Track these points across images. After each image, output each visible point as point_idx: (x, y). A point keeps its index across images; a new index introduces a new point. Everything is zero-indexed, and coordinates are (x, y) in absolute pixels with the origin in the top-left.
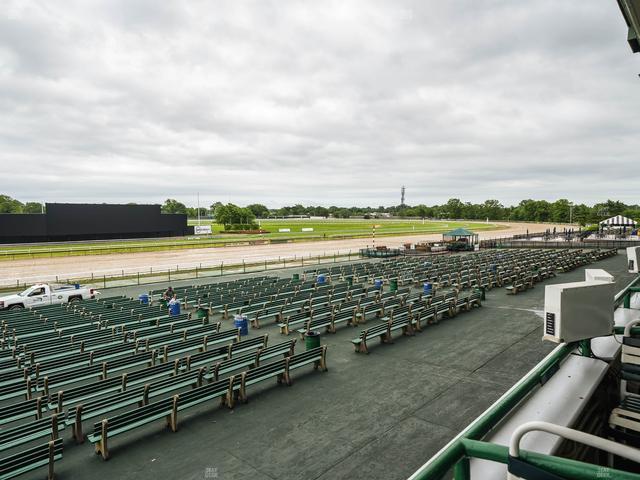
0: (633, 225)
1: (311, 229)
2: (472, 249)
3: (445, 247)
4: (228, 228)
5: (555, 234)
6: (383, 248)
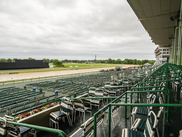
0: (150, 65)
1: (77, 66)
2: (121, 70)
3: (116, 70)
4: (57, 66)
6: (103, 70)
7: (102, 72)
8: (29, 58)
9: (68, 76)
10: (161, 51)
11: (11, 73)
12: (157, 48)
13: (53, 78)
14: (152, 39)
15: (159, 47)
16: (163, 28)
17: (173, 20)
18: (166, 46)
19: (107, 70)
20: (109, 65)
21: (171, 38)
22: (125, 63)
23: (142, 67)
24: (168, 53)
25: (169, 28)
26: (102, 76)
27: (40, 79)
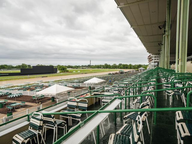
0: (144, 69)
1: (80, 71)
2: (124, 73)
3: (120, 73)
4: (62, 71)
6: (110, 73)
11: (43, 77)
12: (150, 56)
14: (147, 50)
15: (151, 55)
17: (159, 45)
18: (156, 54)
21: (160, 51)
22: (121, 68)
24: (158, 59)
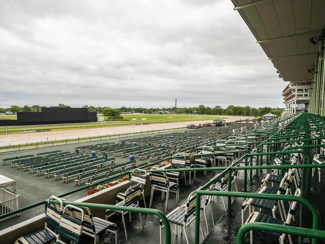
0: (275, 117)
1: (145, 119)
2: (224, 125)
3: (215, 125)
4: (110, 118)
5: (249, 121)
6: (193, 126)
7: (191, 128)
8: (60, 105)
9: (135, 135)
10: (294, 91)
11: (39, 131)
12: (288, 87)
13: (112, 138)
14: (278, 72)
15: (290, 86)
16: (298, 55)
17: (314, 43)
18: (303, 84)
19: (198, 125)
20: (201, 116)
21: (313, 70)
22: (229, 114)
23: (260, 120)
24: (306, 95)
25: (308, 54)
26: (195, 135)
27: (92, 140)
